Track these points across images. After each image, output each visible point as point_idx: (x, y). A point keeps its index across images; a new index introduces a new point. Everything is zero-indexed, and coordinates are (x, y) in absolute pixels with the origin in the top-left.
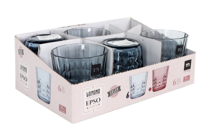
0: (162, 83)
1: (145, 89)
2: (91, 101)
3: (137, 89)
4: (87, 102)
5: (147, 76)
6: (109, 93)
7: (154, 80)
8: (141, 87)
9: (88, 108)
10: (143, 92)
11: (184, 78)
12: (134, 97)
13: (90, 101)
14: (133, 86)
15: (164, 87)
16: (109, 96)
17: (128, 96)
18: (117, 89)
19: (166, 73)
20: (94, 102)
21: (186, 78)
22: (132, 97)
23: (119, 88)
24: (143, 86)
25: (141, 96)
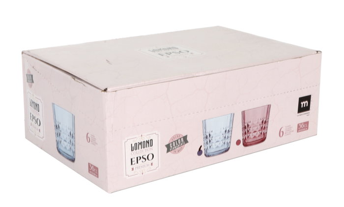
0: (259, 133)
1: (230, 142)
2: (139, 158)
3: (216, 140)
4: (132, 159)
5: (232, 121)
6: (168, 146)
7: (246, 128)
8: (222, 138)
9: (133, 169)
10: (226, 147)
11: (299, 126)
12: (210, 154)
13: (137, 158)
14: (208, 136)
15: (263, 140)
16: (168, 151)
17: (200, 152)
18: (182, 140)
19: (265, 116)
20: (144, 160)
21: (301, 126)
22: (207, 154)
23: (185, 138)
24: (226, 137)
25: (222, 153)
